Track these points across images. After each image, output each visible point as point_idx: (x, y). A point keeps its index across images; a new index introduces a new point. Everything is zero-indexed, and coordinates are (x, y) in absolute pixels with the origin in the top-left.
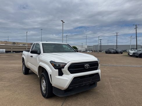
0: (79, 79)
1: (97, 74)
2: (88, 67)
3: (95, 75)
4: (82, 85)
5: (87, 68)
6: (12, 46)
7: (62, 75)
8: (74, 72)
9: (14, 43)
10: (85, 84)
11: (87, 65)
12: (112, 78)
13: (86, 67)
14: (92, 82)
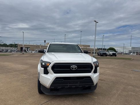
0: (63, 79)
2: (76, 68)
3: (84, 79)
4: (66, 87)
5: (74, 69)
7: (47, 74)
8: (58, 72)
10: (70, 85)
11: (74, 66)
12: (130, 87)
13: (72, 68)
14: (79, 86)
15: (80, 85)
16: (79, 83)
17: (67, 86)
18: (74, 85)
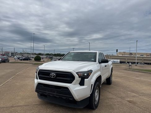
0: (43, 86)
1: (67, 88)
2: (54, 76)
3: (62, 89)
5: (52, 77)
6: (128, 57)
9: (131, 54)
10: (48, 93)
11: (53, 74)
13: (51, 76)
15: (57, 95)
16: (56, 92)
17: (46, 93)
18: (52, 94)
